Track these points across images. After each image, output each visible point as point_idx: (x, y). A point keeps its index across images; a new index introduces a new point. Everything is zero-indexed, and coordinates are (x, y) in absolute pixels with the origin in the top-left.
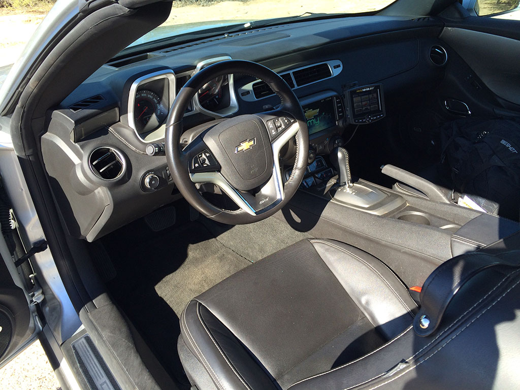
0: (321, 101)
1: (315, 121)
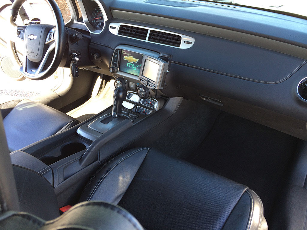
1: (133, 66)
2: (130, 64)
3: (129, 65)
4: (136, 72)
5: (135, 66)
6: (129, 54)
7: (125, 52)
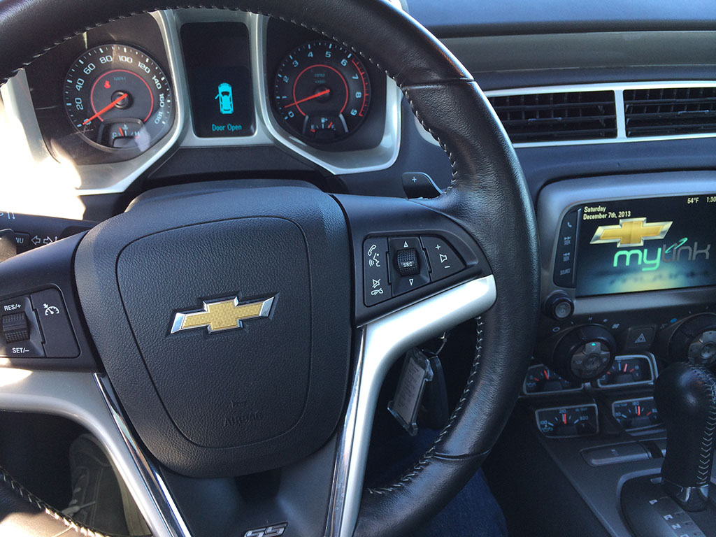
0: (687, 197)
1: (643, 256)
2: (628, 254)
3: (622, 258)
4: (660, 277)
5: (652, 256)
6: (622, 214)
7: (603, 209)
